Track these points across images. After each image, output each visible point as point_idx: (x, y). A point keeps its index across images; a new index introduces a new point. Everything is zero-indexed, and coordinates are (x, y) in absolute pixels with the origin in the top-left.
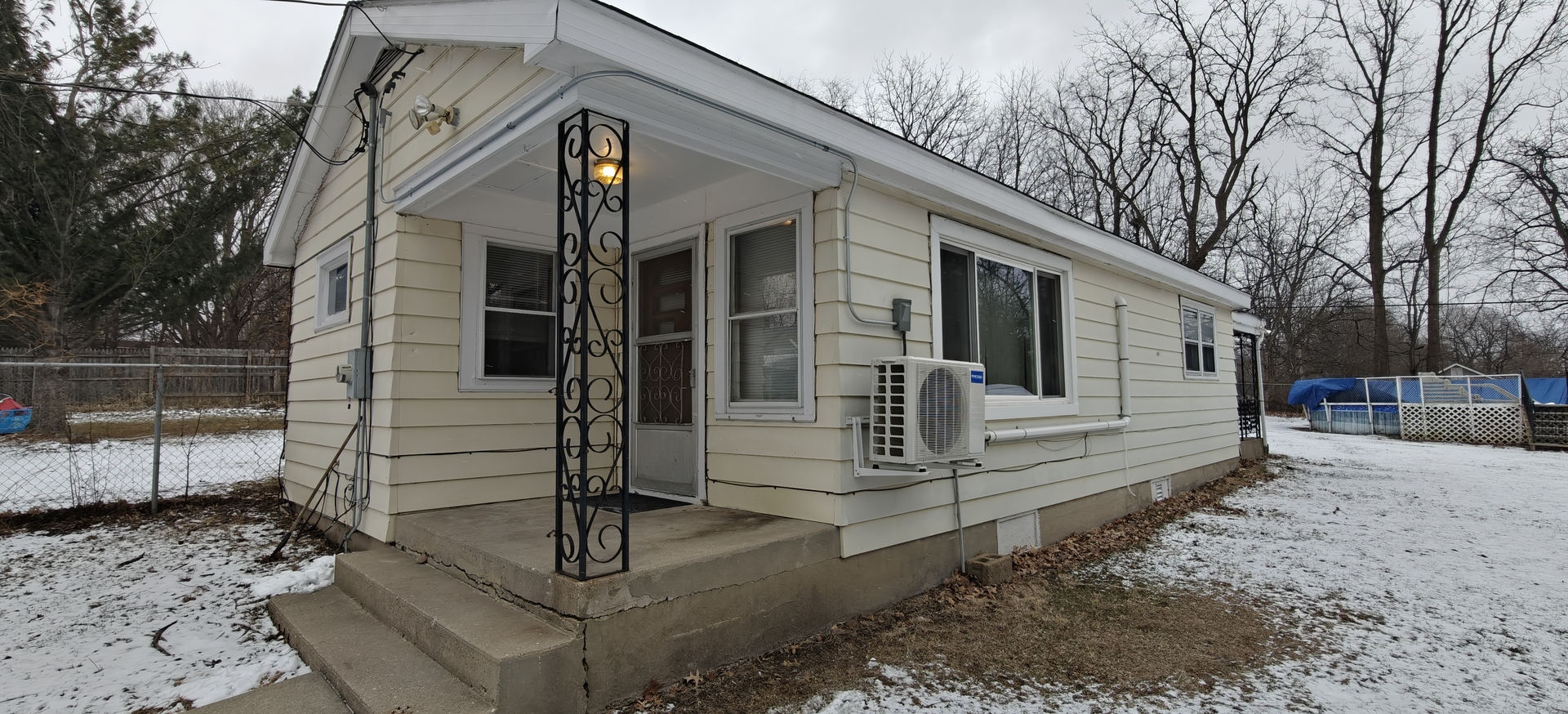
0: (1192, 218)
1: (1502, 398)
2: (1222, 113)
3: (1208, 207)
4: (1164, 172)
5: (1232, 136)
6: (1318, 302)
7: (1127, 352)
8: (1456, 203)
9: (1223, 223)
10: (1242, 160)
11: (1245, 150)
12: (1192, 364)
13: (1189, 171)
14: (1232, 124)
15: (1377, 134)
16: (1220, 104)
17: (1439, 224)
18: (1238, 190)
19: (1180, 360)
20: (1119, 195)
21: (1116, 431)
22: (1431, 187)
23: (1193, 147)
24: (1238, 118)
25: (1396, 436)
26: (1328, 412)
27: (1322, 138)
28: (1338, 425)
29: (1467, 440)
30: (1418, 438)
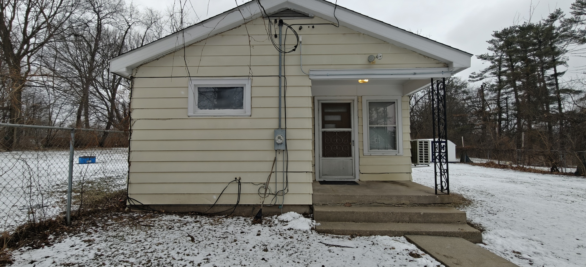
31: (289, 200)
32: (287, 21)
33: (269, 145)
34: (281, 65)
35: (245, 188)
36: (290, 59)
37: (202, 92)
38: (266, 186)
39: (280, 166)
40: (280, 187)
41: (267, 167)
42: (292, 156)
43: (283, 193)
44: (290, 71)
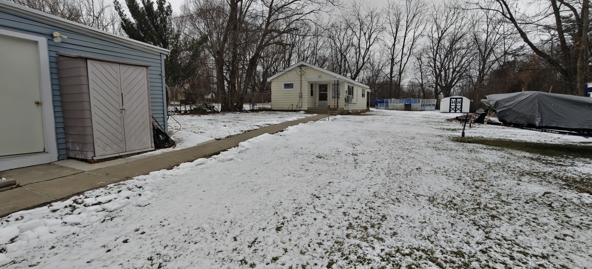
0: (357, 62)
1: (402, 103)
2: (365, 36)
3: (361, 61)
4: (353, 50)
5: (367, 43)
6: (382, 81)
7: (358, 95)
8: (405, 64)
9: (364, 63)
10: (369, 48)
11: (370, 46)
12: (363, 96)
13: (358, 50)
14: (367, 40)
15: (394, 45)
16: (365, 34)
17: (402, 68)
18: (367, 56)
19: (361, 96)
20: (342, 54)
21: (356, 103)
22: (401, 60)
23: (359, 47)
24: (368, 39)
25: (388, 109)
26: (379, 105)
27: (385, 44)
28: (380, 108)
29: (397, 110)
30: (391, 110)
31: (302, 109)
32: (302, 68)
33: (298, 97)
34: (301, 78)
35: (294, 106)
36: (303, 77)
37: (285, 85)
38: (297, 106)
39: (301, 101)
40: (301, 106)
41: (298, 101)
42: (303, 99)
43: (301, 107)
44: (303, 79)
